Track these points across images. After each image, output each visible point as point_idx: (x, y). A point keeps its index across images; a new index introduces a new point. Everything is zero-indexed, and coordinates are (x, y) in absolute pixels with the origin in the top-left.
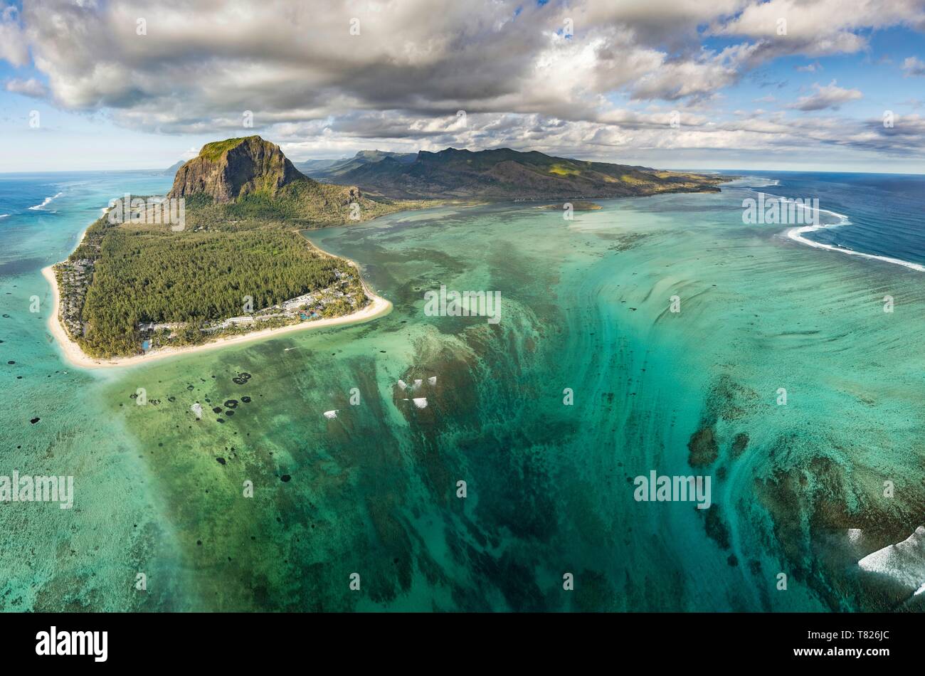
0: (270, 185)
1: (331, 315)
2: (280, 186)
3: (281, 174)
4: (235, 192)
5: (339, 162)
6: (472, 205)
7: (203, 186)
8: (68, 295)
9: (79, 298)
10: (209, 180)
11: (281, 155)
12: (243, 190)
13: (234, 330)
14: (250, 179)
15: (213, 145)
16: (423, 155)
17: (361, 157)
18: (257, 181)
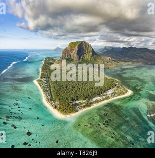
0: (89, 56)
1: (120, 95)
2: (91, 57)
3: (91, 53)
4: (79, 58)
5: (100, 49)
6: (140, 64)
7: (70, 56)
8: (45, 91)
9: (49, 92)
10: (72, 54)
11: (91, 47)
12: (81, 58)
13: (97, 101)
14: (83, 54)
15: (73, 43)
16: (124, 48)
17: (106, 48)
18: (85, 55)
